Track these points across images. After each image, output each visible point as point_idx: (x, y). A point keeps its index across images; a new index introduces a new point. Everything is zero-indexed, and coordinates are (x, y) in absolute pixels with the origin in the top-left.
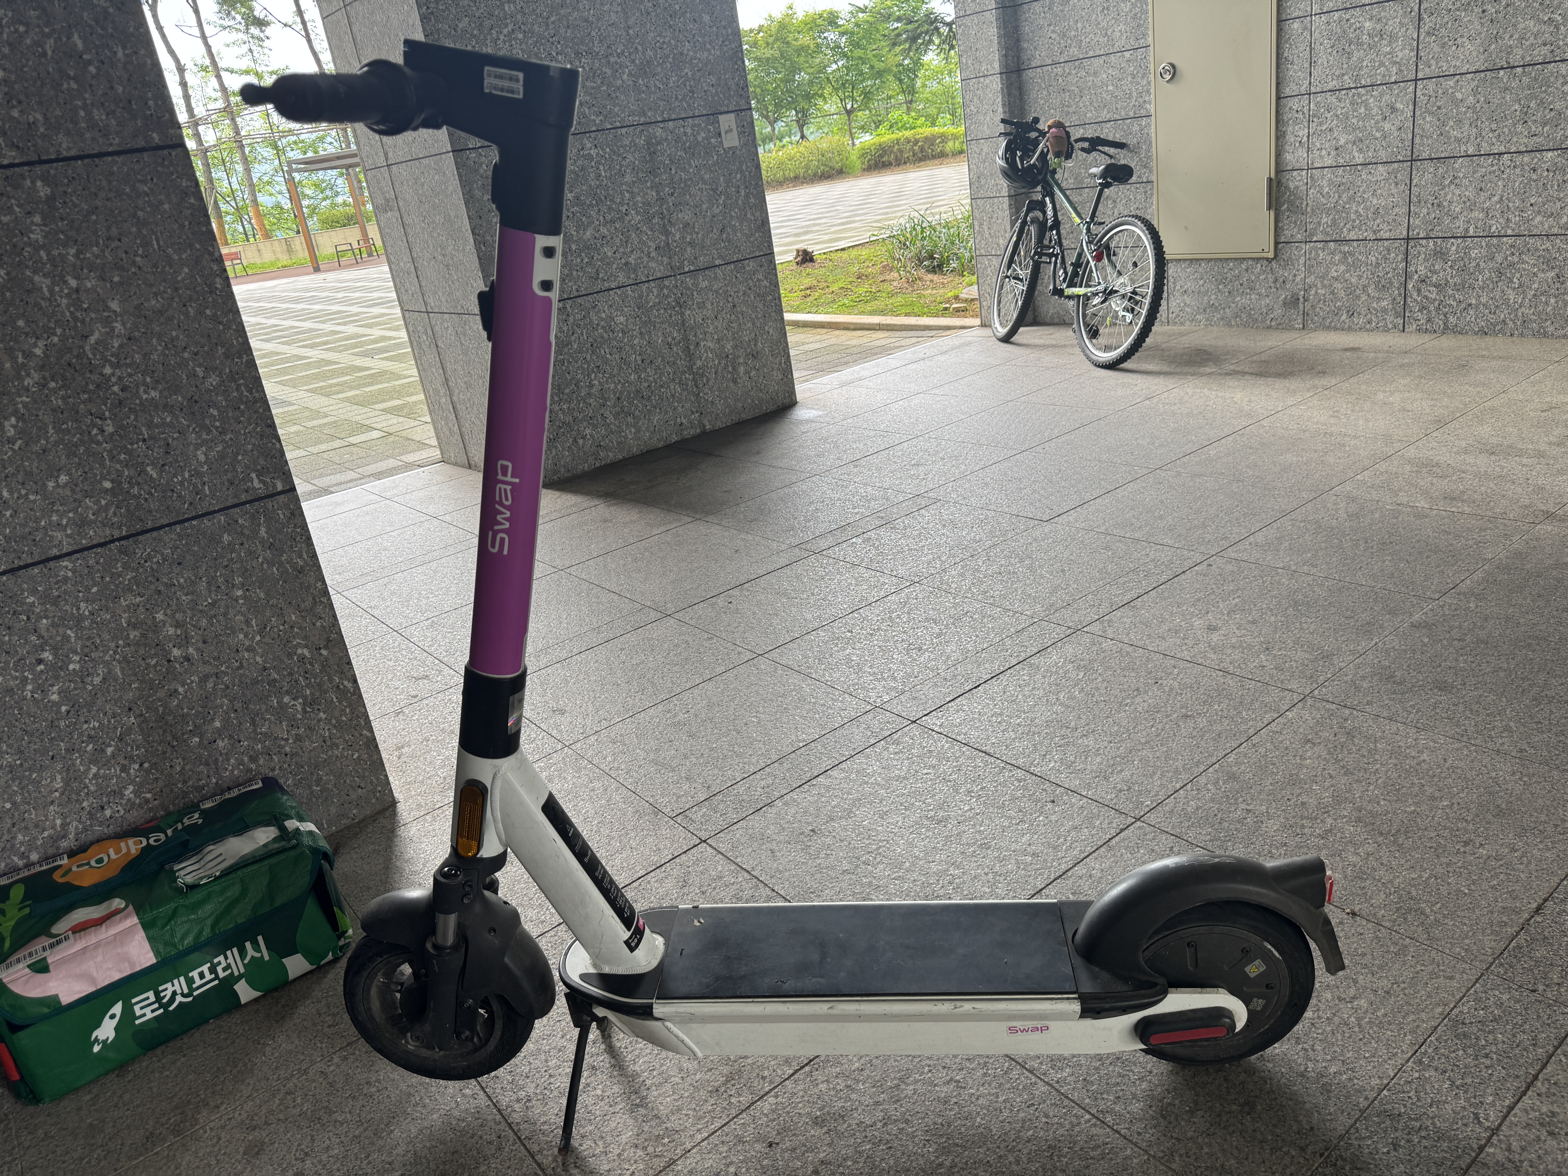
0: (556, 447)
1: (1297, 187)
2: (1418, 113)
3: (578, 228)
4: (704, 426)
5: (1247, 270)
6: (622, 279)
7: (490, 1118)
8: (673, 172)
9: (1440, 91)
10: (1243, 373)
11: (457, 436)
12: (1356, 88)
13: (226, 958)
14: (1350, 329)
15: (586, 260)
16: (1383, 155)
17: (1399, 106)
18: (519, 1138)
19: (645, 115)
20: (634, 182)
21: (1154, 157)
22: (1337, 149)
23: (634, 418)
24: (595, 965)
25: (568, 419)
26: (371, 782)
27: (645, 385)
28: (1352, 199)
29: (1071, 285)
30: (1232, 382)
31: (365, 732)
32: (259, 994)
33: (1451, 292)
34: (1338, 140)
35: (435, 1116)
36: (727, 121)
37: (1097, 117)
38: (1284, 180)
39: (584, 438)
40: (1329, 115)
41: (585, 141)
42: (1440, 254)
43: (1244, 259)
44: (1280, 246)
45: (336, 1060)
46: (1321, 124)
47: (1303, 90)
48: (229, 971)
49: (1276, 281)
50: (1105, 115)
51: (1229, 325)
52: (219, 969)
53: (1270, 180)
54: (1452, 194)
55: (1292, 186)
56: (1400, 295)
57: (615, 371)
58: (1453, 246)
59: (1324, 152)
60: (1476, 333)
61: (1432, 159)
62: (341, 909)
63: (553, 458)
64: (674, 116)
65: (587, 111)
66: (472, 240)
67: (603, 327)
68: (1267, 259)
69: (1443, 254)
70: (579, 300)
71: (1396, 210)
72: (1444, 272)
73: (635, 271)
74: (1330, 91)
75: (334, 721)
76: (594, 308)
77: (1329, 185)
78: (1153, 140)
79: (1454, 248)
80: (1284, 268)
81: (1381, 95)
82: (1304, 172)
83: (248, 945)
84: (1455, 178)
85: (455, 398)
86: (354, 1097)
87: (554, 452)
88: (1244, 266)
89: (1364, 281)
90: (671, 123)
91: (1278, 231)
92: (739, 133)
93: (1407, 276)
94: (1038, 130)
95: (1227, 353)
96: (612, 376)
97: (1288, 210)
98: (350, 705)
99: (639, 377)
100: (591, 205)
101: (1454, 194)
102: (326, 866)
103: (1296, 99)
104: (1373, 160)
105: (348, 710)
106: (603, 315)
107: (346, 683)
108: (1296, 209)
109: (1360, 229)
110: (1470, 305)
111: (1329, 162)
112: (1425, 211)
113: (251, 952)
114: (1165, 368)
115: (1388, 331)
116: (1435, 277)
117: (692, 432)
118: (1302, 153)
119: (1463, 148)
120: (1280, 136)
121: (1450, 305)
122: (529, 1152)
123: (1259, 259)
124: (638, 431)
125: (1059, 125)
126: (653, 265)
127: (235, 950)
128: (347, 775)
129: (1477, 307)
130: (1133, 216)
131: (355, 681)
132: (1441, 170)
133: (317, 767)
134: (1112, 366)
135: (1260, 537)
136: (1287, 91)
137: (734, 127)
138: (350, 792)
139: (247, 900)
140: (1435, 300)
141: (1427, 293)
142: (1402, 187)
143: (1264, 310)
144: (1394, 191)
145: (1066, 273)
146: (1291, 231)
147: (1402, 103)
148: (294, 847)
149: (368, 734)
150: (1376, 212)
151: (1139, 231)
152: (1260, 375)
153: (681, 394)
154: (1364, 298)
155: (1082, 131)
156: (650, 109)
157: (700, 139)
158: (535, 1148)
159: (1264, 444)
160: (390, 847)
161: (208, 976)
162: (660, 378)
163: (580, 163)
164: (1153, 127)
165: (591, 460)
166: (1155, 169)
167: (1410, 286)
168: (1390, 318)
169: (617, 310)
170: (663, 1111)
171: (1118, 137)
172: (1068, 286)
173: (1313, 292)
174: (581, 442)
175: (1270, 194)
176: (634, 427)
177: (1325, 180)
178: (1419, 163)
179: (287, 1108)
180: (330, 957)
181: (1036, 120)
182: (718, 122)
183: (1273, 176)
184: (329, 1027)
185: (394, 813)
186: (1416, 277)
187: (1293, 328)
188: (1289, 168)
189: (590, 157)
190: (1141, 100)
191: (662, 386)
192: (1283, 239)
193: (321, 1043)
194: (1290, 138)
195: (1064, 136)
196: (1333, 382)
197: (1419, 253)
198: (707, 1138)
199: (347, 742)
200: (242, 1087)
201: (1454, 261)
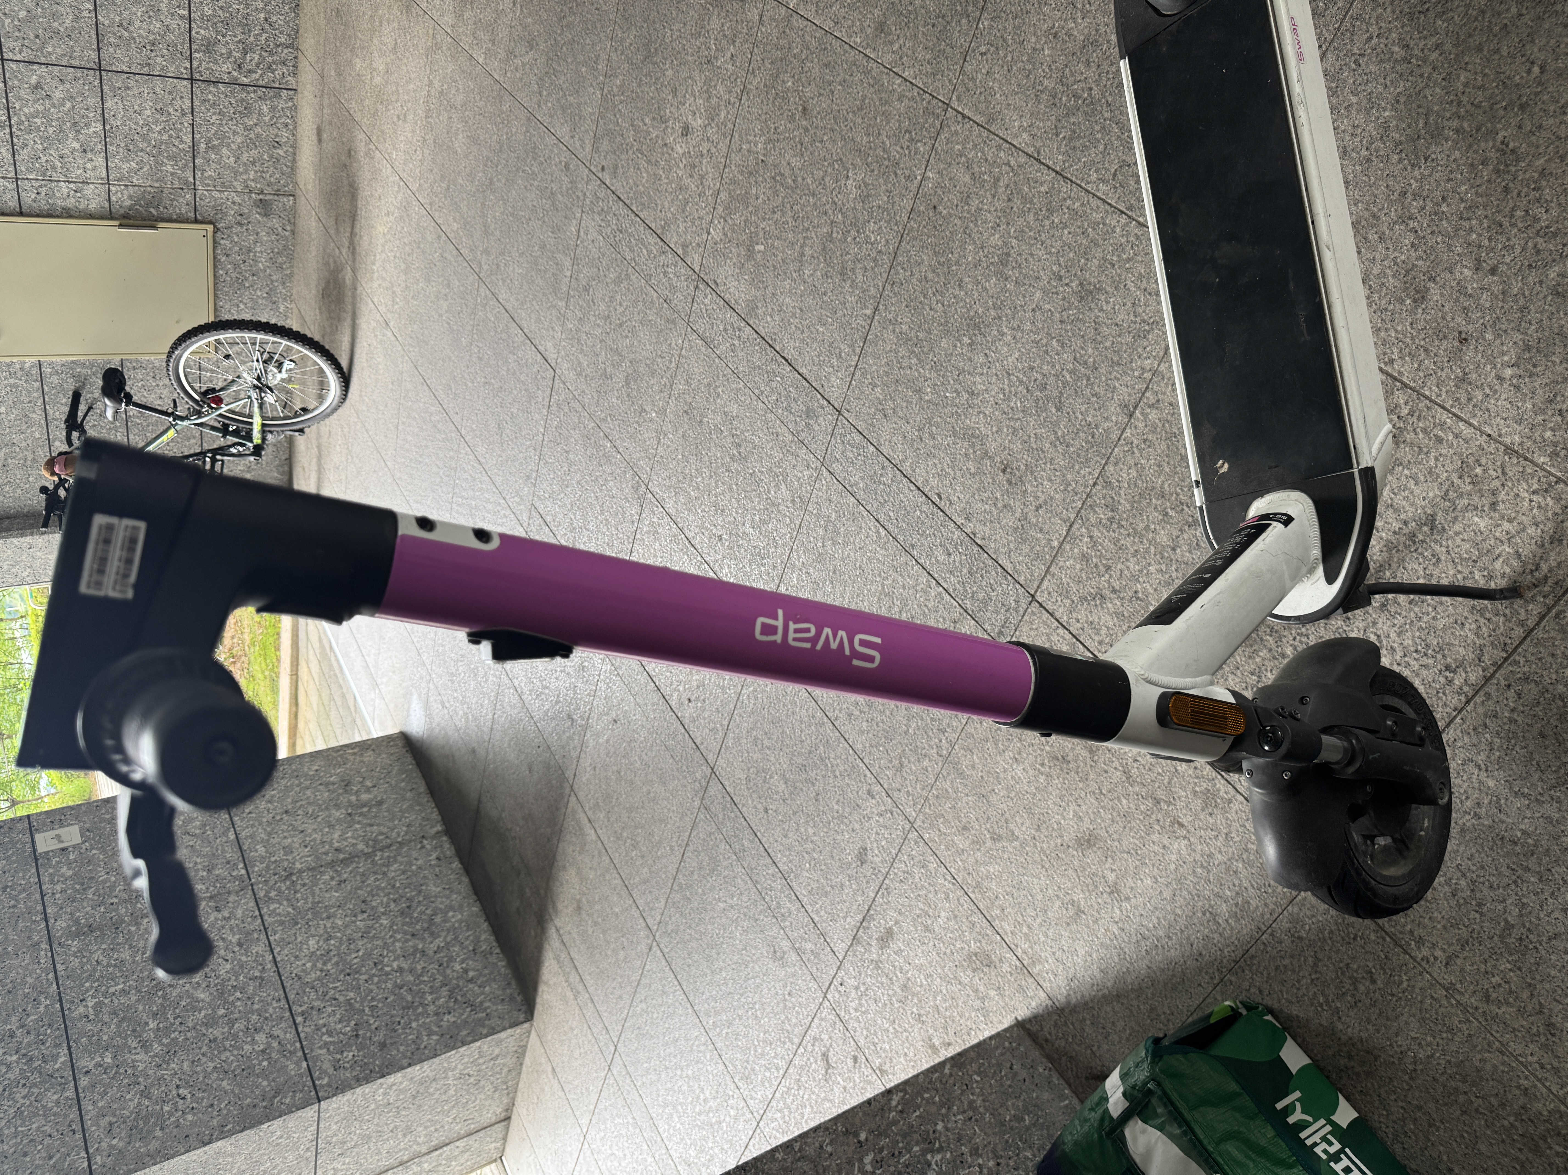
0: (481, 1003)
1: (130, 197)
2: (43, 60)
3: (195, 1009)
4: (438, 833)
5: (227, 255)
6: (260, 948)
7: (1481, 710)
8: (115, 900)
9: (17, 34)
10: (353, 234)
11: (471, 1141)
12: (10, 126)
13: (1315, 1144)
14: (294, 146)
15: (238, 994)
16: (93, 101)
17: (34, 80)
18: (1506, 659)
19: (37, 944)
20: (131, 947)
21: (91, 358)
22: (85, 151)
23: (435, 914)
24: (1311, 571)
25: (444, 992)
26: (1002, 1054)
27: (392, 905)
28: (145, 138)
29: (249, 437)
30: (364, 243)
31: (947, 1071)
32: (1341, 1097)
33: (252, 39)
34: (74, 149)
35: (1491, 783)
36: (45, 842)
37: (40, 425)
38: (122, 211)
39: (466, 971)
40: (44, 159)
41: (76, 1014)
42: (209, 47)
43: (215, 258)
44: (199, 217)
45: (1425, 952)
46: (54, 168)
47: (12, 186)
48: (1329, 1137)
49: (240, 224)
50: (37, 416)
51: (291, 276)
52: (1332, 1150)
53: (121, 226)
54: (140, 30)
55: (128, 203)
56: (255, 91)
57: (379, 943)
58: (201, 33)
59: (89, 166)
60: (297, 15)
61: (99, 49)
62: (1210, 1015)
63: (495, 1004)
64: (39, 908)
65: (32, 1017)
66: (220, 1144)
67: (324, 964)
68: (215, 232)
69: (209, 44)
70: (292, 997)
71: (158, 90)
72: (230, 42)
73: (248, 933)
74: (14, 155)
75: (943, 1111)
76: (300, 978)
77: (128, 161)
78: (71, 359)
79: (202, 32)
80: (226, 214)
81: (19, 99)
82: (113, 188)
83: (1291, 1120)
84: (120, 25)
85: (424, 1149)
86: (1479, 905)
87: (487, 1004)
88: (223, 259)
89: (240, 129)
90: (49, 910)
91: (181, 220)
92: (62, 826)
93: (233, 83)
94: (57, 487)
95: (327, 264)
96: (385, 946)
97: (157, 207)
98: (919, 1094)
99: (384, 914)
100: (164, 997)
101: (140, 28)
102: (1166, 1042)
103: (23, 194)
104: (99, 111)
105: (926, 1095)
106: (309, 965)
107: (894, 1103)
108: (156, 199)
109: (181, 130)
110: (266, 20)
111: (100, 160)
112: (159, 60)
113: (1297, 1116)
114: (347, 323)
115: (295, 108)
116: (235, 54)
117: (447, 845)
118: (89, 190)
119: (86, 14)
120: (68, 214)
121: (267, 40)
122: (1525, 638)
123: (215, 242)
124: (451, 908)
125: (50, 464)
126: (239, 913)
127: (1303, 1135)
128: (1002, 1085)
129: (269, 12)
130: (168, 361)
131: (889, 1092)
132: (112, 40)
133: (1002, 1124)
134: (346, 379)
135: (563, 131)
136: (13, 204)
137: (53, 833)
138: (1021, 1078)
139: (1243, 1129)
140: (260, 55)
141: (253, 63)
142: (131, 83)
143: (273, 237)
144: (136, 91)
145: (234, 445)
146: (183, 204)
147: (30, 77)
148: (1159, 1084)
149: (948, 1066)
150: (161, 111)
151: (187, 354)
152: (353, 217)
153: (401, 864)
154: (258, 130)
155: (57, 443)
156: (29, 938)
157: (70, 873)
158: (1519, 632)
159: (442, 176)
160: (1086, 1003)
161: (1345, 1162)
162: (383, 889)
163: (106, 1018)
164: (54, 359)
165: (493, 959)
166: (105, 358)
167: (245, 80)
168: (282, 104)
169: (301, 950)
170: (1435, 492)
171: (65, 402)
172: (251, 441)
173: (253, 184)
174: (471, 974)
175: (138, 227)
176: (447, 913)
177: (122, 166)
178: (103, 63)
179: (1511, 992)
180: (1269, 1017)
181: (44, 490)
182: (47, 853)
183: (116, 223)
184: (1374, 982)
185: (1035, 1019)
186: (235, 74)
187: (294, 207)
188: (107, 205)
189: (99, 1006)
190: (20, 373)
191: (393, 886)
192: (192, 215)
193: (1401, 982)
194: (71, 203)
195: (64, 457)
196: (361, 136)
197: (208, 69)
198: (1466, 422)
199: (963, 1091)
200: (1488, 1067)
201: (217, 34)
